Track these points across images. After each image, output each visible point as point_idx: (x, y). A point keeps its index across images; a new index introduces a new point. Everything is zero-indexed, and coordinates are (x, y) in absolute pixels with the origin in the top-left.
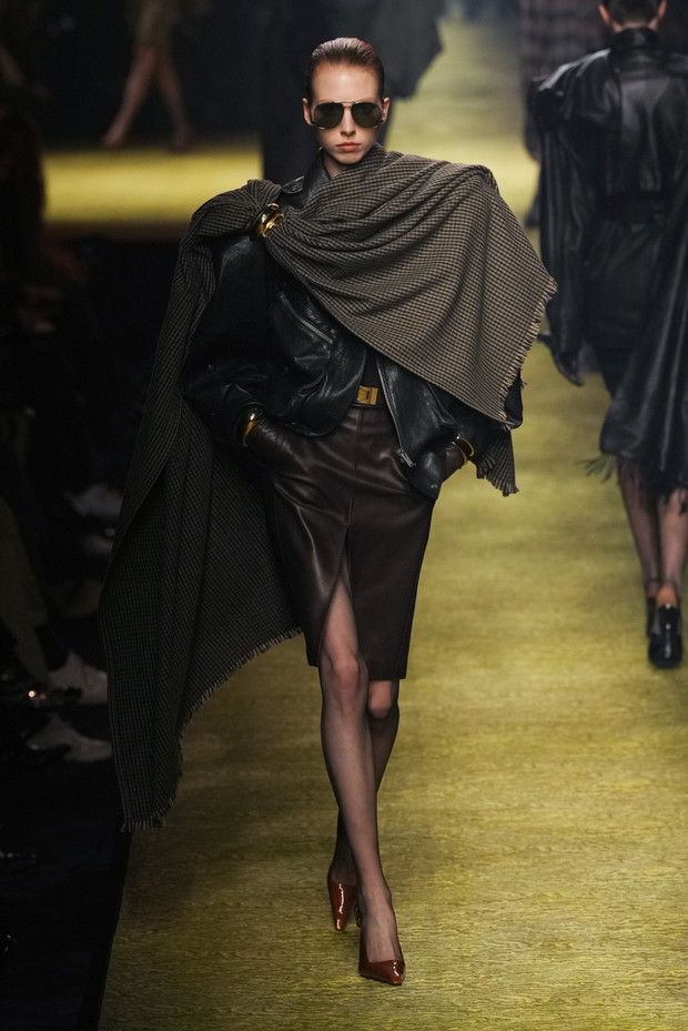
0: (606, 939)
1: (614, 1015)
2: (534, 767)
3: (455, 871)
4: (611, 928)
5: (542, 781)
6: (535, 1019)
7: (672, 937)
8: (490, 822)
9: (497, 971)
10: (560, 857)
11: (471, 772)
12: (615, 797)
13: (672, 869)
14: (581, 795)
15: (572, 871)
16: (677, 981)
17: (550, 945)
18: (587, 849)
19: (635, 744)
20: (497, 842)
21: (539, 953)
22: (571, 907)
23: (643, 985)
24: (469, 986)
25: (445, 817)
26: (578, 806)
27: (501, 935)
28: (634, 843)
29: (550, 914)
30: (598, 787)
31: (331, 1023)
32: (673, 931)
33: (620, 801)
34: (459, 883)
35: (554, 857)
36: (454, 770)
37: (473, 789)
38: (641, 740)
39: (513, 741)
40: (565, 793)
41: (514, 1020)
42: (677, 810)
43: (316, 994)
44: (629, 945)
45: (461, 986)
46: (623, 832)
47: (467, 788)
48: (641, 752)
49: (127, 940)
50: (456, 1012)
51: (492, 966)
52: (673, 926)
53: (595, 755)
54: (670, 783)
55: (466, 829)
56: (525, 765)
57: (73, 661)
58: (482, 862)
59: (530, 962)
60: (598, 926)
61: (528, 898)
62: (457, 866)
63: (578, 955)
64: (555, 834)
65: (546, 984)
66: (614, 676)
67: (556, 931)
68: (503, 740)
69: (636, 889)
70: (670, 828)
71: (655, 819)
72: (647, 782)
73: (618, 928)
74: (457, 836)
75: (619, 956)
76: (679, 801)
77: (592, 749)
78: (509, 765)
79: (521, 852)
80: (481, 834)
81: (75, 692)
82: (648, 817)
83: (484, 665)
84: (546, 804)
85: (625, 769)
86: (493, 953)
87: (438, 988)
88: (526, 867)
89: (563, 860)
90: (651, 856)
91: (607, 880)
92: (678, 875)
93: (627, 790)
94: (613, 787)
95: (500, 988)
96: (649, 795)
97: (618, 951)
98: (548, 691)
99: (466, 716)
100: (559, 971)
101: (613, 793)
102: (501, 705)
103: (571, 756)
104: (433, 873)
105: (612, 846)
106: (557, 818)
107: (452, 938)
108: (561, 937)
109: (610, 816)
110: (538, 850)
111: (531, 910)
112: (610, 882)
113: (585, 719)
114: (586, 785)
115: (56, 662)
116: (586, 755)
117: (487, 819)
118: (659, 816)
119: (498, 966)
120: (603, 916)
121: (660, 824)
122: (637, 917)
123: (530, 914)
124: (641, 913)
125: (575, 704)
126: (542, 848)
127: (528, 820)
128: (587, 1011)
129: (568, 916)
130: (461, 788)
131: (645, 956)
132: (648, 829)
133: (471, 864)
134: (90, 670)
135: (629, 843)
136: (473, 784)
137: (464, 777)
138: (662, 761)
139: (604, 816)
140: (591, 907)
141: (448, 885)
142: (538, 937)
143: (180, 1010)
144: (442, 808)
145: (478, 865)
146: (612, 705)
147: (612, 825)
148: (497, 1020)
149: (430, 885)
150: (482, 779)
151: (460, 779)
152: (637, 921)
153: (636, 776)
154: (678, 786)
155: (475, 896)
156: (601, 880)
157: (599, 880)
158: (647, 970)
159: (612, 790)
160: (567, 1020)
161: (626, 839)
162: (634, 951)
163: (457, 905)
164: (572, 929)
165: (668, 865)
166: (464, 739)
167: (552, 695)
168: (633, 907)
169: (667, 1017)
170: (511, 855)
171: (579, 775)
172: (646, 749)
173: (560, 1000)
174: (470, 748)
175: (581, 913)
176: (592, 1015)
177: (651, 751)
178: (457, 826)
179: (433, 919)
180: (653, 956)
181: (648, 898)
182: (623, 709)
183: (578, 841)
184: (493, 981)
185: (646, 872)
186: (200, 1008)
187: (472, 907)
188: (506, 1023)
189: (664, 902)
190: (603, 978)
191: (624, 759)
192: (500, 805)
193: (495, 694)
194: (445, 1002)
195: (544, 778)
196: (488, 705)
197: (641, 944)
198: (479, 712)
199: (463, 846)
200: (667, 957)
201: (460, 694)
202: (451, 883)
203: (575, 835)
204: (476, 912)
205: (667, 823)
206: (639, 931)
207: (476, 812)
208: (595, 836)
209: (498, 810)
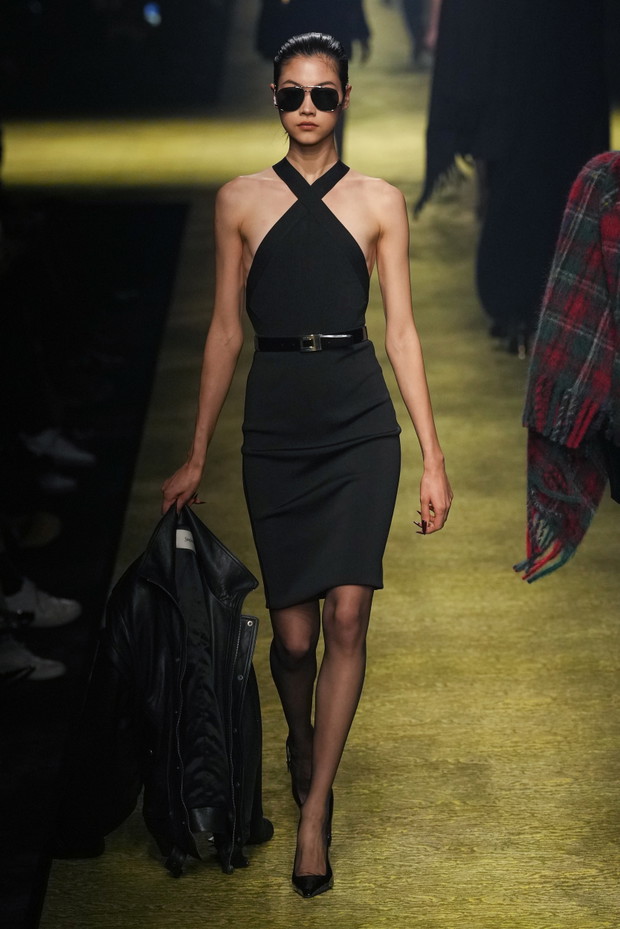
0: (507, 844)
1: (513, 914)
2: (446, 686)
3: (371, 780)
4: (513, 834)
5: (452, 699)
6: (440, 917)
7: (568, 842)
8: (403, 737)
9: (408, 873)
10: (467, 768)
11: (387, 690)
12: (519, 714)
13: (569, 780)
14: (487, 712)
15: (478, 781)
16: (571, 882)
17: (456, 849)
18: (492, 762)
19: (539, 666)
20: (410, 755)
21: (445, 856)
22: (476, 814)
23: (541, 886)
24: (381, 886)
25: (363, 732)
26: (485, 722)
27: (412, 839)
28: (535, 755)
29: (457, 821)
30: (504, 704)
31: (253, 919)
32: (569, 837)
33: (523, 718)
34: (374, 792)
35: (463, 768)
36: (372, 689)
37: (389, 706)
38: (545, 661)
39: (427, 662)
40: (473, 710)
41: (421, 918)
42: (576, 726)
43: (240, 893)
44: (529, 850)
45: (373, 886)
46: (525, 745)
47: (384, 705)
48: (544, 672)
50: (368, 911)
51: (403, 868)
52: (569, 832)
53: (502, 676)
54: (570, 701)
55: (382, 743)
56: (439, 684)
57: (28, 587)
58: (395, 772)
59: (437, 864)
60: (500, 832)
61: (437, 806)
62: (373, 777)
63: (481, 858)
64: (463, 747)
65: (450, 885)
66: (521, 603)
67: (461, 837)
68: (419, 661)
69: (536, 798)
70: (569, 742)
71: (555, 734)
72: (549, 700)
73: (519, 834)
74: (374, 749)
75: (519, 860)
76: (577, 718)
77: (500, 669)
78: (423, 684)
79: (432, 764)
80: (396, 747)
81: (29, 616)
82: (549, 733)
83: (402, 593)
84: (455, 720)
85: (529, 688)
86: (403, 856)
87: (352, 888)
88: (436, 778)
89: (470, 771)
90: (552, 768)
91: (510, 790)
92: (575, 786)
93: (529, 707)
94: (517, 705)
95: (409, 889)
96: (550, 713)
97: (518, 854)
98: (461, 616)
99: (385, 639)
100: (463, 873)
101: (518, 710)
102: (415, 629)
103: (480, 676)
104: (351, 782)
105: (515, 759)
106: (465, 733)
107: (367, 842)
108: (467, 842)
109: (514, 731)
110: (446, 762)
111: (440, 817)
112: (513, 792)
113: (493, 642)
114: (493, 702)
115: (13, 588)
116: (494, 675)
117: (402, 734)
118: (559, 731)
119: (407, 868)
120: (506, 822)
121: (559, 738)
122: (536, 824)
123: (438, 820)
124: (540, 820)
125: (485, 628)
126: (450, 760)
127: (439, 734)
128: (489, 909)
129: (473, 822)
130: (378, 705)
131: (543, 860)
132: (548, 743)
133: (386, 775)
134: (43, 596)
135: (531, 756)
136: (391, 702)
137: (382, 695)
138: (563, 681)
139: (509, 732)
140: (494, 815)
141: (364, 794)
142: (445, 841)
143: (115, 907)
144: (360, 723)
145: (392, 775)
146: (519, 629)
147: (515, 739)
148: (406, 917)
149: (348, 793)
150: (397, 697)
151: (378, 697)
152: (536, 828)
153: (539, 694)
154: (577, 703)
155: (389, 804)
156: (506, 790)
157: (502, 789)
158: (544, 872)
159: (516, 707)
160: (470, 918)
161: (528, 752)
162: (533, 855)
163: (372, 812)
164: (477, 834)
165: (566, 776)
166: (382, 660)
167: (464, 621)
168: (533, 815)
169: (561, 915)
170: (422, 766)
171: (487, 693)
172: (548, 670)
173: (464, 900)
174: (387, 668)
175: (485, 819)
176: (493, 913)
177: (553, 672)
178: (374, 739)
179: (349, 825)
180: (550, 859)
181: (547, 806)
182: (529, 634)
183: (485, 754)
184: (403, 881)
185: (545, 782)
186: (134, 905)
187: (385, 814)
188: (414, 921)
189: (561, 810)
190: (504, 880)
191: (528, 679)
192: (413, 721)
193: (412, 619)
194: (358, 901)
195: (455, 696)
196: (405, 629)
197: (539, 848)
198: (396, 635)
199: (378, 758)
200: (562, 861)
201: (381, 619)
202: (366, 791)
203: (481, 748)
204: (389, 819)
205: (566, 737)
206: (538, 837)
207: (391, 727)
208: (500, 750)
209: (411, 725)
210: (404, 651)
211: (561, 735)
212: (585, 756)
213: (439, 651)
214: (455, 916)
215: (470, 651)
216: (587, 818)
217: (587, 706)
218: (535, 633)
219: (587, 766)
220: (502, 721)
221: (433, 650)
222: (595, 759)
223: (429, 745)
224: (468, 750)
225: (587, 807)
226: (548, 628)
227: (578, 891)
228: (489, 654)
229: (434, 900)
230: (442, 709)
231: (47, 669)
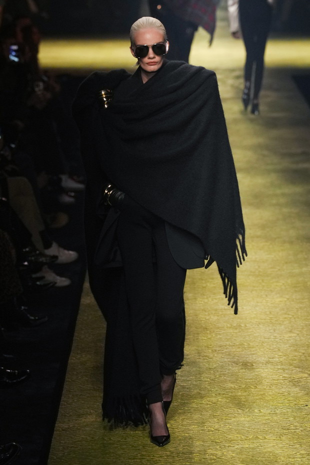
0: (268, 362)
1: (271, 393)
3: (207, 333)
4: (270, 358)
6: (239, 394)
7: (295, 362)
8: (222, 314)
9: (224, 375)
10: (250, 329)
11: (214, 294)
12: (273, 305)
13: (295, 335)
14: (259, 304)
15: (255, 335)
16: (296, 380)
18: (261, 326)
19: (281, 284)
20: (224, 322)
21: (240, 367)
22: (254, 349)
23: (283, 381)
24: (212, 380)
25: (204, 312)
26: (257, 308)
27: (226, 360)
28: (280, 324)
29: (245, 352)
30: (266, 301)
32: (295, 360)
34: (209, 339)
35: (248, 329)
36: (208, 293)
37: (215, 301)
38: (283, 282)
40: (252, 303)
41: (230, 394)
42: (297, 311)
44: (277, 365)
45: (209, 380)
46: (275, 319)
47: (213, 300)
48: (283, 287)
49: (74, 358)
50: (207, 391)
51: (222, 372)
52: (295, 358)
53: (264, 288)
54: (295, 300)
55: (212, 317)
57: (54, 245)
58: (218, 330)
59: (237, 371)
60: (265, 357)
61: (237, 345)
62: (208, 332)
64: (248, 319)
65: (243, 380)
66: (273, 256)
67: (248, 359)
69: (281, 343)
70: (295, 318)
71: (289, 314)
72: (285, 299)
73: (273, 358)
74: (208, 320)
76: (298, 307)
77: (264, 285)
79: (234, 327)
80: (218, 319)
81: (56, 257)
82: (286, 314)
84: (245, 308)
85: (276, 294)
86: (222, 367)
87: (199, 380)
88: (236, 333)
89: (251, 330)
90: (287, 329)
91: (269, 339)
92: (297, 337)
93: (277, 303)
94: (272, 301)
95: (225, 381)
96: (286, 305)
97: (273, 367)
100: (248, 375)
101: (272, 304)
103: (255, 288)
104: (198, 334)
105: (271, 325)
106: (249, 313)
107: (206, 361)
108: (250, 361)
109: (270, 313)
110: (241, 326)
111: (238, 350)
113: (261, 273)
114: (261, 300)
115: (48, 246)
116: (261, 288)
117: (221, 313)
120: (267, 353)
121: (291, 316)
122: (280, 354)
123: (237, 352)
124: (282, 352)
125: (257, 267)
126: (242, 325)
128: (260, 391)
129: (253, 353)
130: (210, 300)
131: (284, 369)
132: (285, 318)
133: (214, 331)
134: (61, 250)
136: (215, 299)
138: (292, 291)
139: (268, 313)
140: (262, 349)
142: (240, 361)
143: (95, 387)
144: (202, 308)
146: (271, 268)
147: (271, 316)
148: (223, 394)
149: (197, 339)
150: (218, 297)
151: (210, 297)
152: (280, 356)
153: (281, 297)
154: (298, 301)
155: (215, 344)
157: (265, 338)
158: (284, 375)
161: (277, 323)
162: (279, 368)
163: (208, 347)
164: (254, 358)
165: (294, 333)
168: (279, 350)
169: (292, 394)
170: (230, 328)
171: (258, 296)
172: (285, 286)
173: (249, 387)
174: (214, 284)
175: (258, 352)
176: (262, 393)
177: (287, 287)
178: (209, 315)
179: (198, 353)
180: (287, 369)
181: (285, 346)
182: (277, 270)
183: (257, 323)
184: (222, 378)
185: (284, 335)
187: (214, 348)
188: (227, 396)
189: (292, 348)
190: (266, 378)
191: (276, 290)
197: (282, 365)
199: (211, 324)
200: (292, 370)
202: (206, 338)
203: (256, 320)
204: (216, 350)
205: (293, 316)
206: (281, 359)
207: (216, 310)
208: (264, 321)
209: (225, 309)
212: (302, 324)
214: (245, 394)
215: (250, 277)
216: (303, 351)
217: (302, 302)
218: (279, 270)
219: (303, 329)
220: (265, 308)
222: (306, 326)
224: (250, 321)
225: (303, 347)
226: (285, 267)
227: (299, 384)
228: (259, 278)
229: (236, 386)
231: (62, 282)
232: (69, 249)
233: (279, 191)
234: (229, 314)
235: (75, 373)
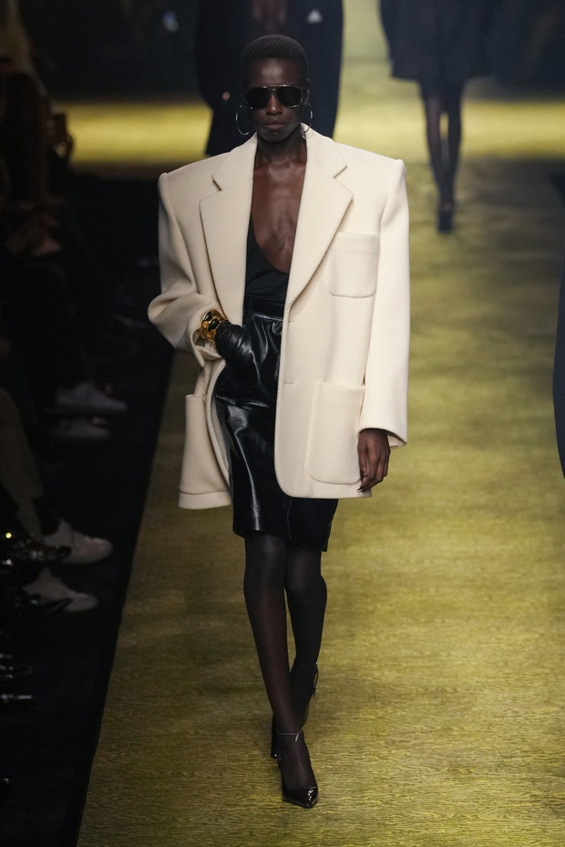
0: (501, 766)
1: (506, 830)
2: (444, 622)
3: (377, 707)
4: (505, 757)
5: (450, 633)
6: (440, 832)
7: (556, 765)
8: (406, 668)
9: (411, 791)
10: (464, 697)
11: (391, 625)
12: (510, 648)
13: (556, 709)
14: (482, 646)
15: (474, 709)
16: (559, 802)
17: (454, 770)
18: (487, 691)
19: (528, 604)
20: (412, 684)
21: (445, 776)
22: (472, 739)
23: (531, 804)
24: (387, 803)
25: (369, 663)
26: (479, 655)
27: (414, 761)
28: (525, 686)
29: (454, 744)
30: (497, 639)
31: (272, 832)
32: (556, 760)
33: (514, 652)
34: (380, 718)
35: (459, 697)
36: (378, 624)
37: (392, 640)
38: (532, 601)
39: (426, 600)
40: (469, 644)
41: (424, 832)
43: (260, 808)
44: (520, 772)
45: (380, 803)
46: (517, 677)
47: (387, 639)
48: (532, 611)
49: (104, 760)
50: (375, 825)
51: (406, 787)
52: (556, 756)
53: (494, 613)
55: (386, 673)
56: (437, 620)
57: (64, 527)
58: (399, 700)
59: (437, 784)
60: (494, 755)
61: (437, 731)
62: (378, 704)
63: (478, 778)
64: (460, 678)
65: (450, 802)
66: (511, 547)
67: (459, 759)
68: (419, 599)
69: (527, 725)
70: (556, 675)
71: (543, 667)
72: (537, 636)
73: (511, 757)
74: (379, 678)
75: (512, 780)
77: (493, 607)
78: (423, 620)
79: (431, 692)
80: (398, 677)
81: (66, 550)
82: (537, 665)
83: (404, 537)
84: (453, 653)
85: (519, 625)
86: (407, 776)
87: (361, 804)
88: (435, 705)
89: (466, 700)
90: (540, 697)
91: (503, 717)
92: (561, 714)
93: (519, 643)
94: (509, 639)
95: (413, 805)
96: (538, 647)
97: (510, 776)
98: (457, 559)
99: (388, 579)
100: (461, 792)
101: (509, 645)
102: (415, 570)
103: (475, 614)
104: (358, 708)
105: (507, 689)
106: (462, 665)
107: (374, 763)
108: (464, 764)
109: (506, 664)
110: (446, 692)
111: (439, 741)
112: (505, 719)
113: (486, 583)
114: (486, 637)
115: (50, 528)
116: (487, 613)
117: (404, 665)
118: (546, 664)
119: (411, 787)
120: (499, 747)
121: (547, 671)
122: (527, 748)
123: (438, 744)
124: (530, 745)
125: (478, 570)
126: (448, 690)
127: (438, 666)
128: (484, 825)
129: (470, 746)
130: (383, 638)
131: (533, 781)
132: (537, 675)
133: (390, 702)
134: (77, 535)
135: (521, 686)
136: (394, 636)
137: (386, 629)
138: (550, 619)
139: (501, 664)
140: (488, 739)
141: (371, 719)
142: (445, 763)
143: (147, 819)
144: (367, 655)
146: (508, 571)
147: (507, 671)
148: (409, 832)
149: (356, 718)
150: (400, 631)
151: (382, 631)
152: (527, 751)
153: (528, 631)
155: (393, 729)
156: (499, 717)
157: (495, 717)
158: (534, 792)
159: (508, 642)
160: (467, 833)
161: (519, 684)
162: (524, 777)
163: (378, 735)
164: (473, 757)
165: (553, 705)
166: (386, 598)
167: (459, 563)
168: (523, 740)
169: (550, 831)
170: (423, 694)
171: (481, 629)
172: (536, 609)
173: (462, 816)
174: (391, 605)
175: (480, 744)
176: (489, 829)
177: (541, 610)
178: (379, 670)
179: (358, 747)
180: (540, 780)
181: (536, 732)
182: (518, 575)
183: (480, 684)
184: (407, 799)
185: (535, 711)
186: (164, 818)
187: (390, 738)
188: (417, 835)
189: (550, 736)
190: (498, 798)
191: (518, 616)
192: (415, 654)
193: (413, 561)
194: (367, 816)
195: (452, 631)
196: (406, 570)
197: (530, 770)
198: (399, 575)
199: (384, 686)
200: (551, 782)
201: (384, 560)
202: (373, 717)
203: (477, 679)
204: (394, 742)
205: (552, 670)
206: (528, 760)
207: (395, 659)
208: (493, 680)
209: (413, 657)
210: (406, 590)
211: (548, 668)
213: (438, 590)
214: (453, 831)
215: (465, 590)
218: (524, 575)
220: (495, 655)
221: (432, 590)
223: (429, 676)
224: (464, 680)
226: (535, 570)
228: (483, 593)
229: (435, 816)
230: (439, 643)
231: (81, 601)
232: (92, 535)
233: (523, 414)
234: (422, 667)
235: (105, 789)
